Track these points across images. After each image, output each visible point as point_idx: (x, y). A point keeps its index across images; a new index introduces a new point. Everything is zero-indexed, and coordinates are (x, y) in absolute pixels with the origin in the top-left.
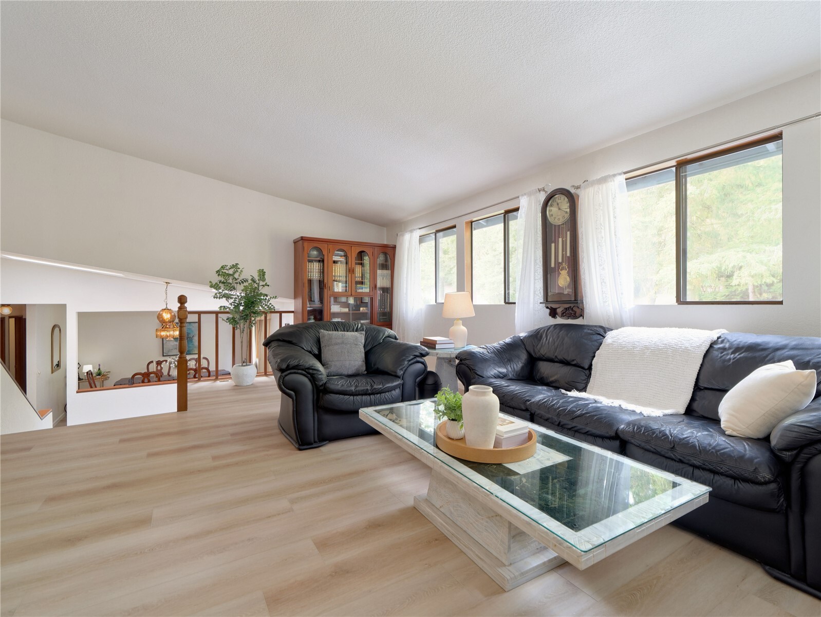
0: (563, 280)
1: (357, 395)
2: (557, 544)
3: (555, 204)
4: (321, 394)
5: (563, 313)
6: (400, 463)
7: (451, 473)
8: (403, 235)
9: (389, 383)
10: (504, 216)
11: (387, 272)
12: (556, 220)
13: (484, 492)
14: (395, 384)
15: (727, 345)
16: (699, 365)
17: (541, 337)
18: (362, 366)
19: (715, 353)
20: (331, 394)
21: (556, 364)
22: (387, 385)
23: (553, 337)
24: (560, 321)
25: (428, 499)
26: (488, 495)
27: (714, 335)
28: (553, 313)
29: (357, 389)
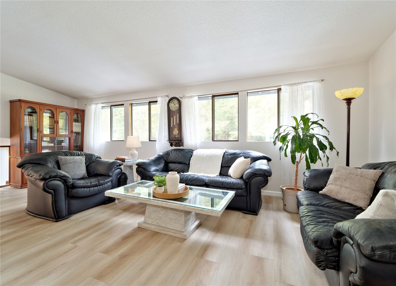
0: (176, 132)
1: (91, 187)
2: (212, 212)
3: (173, 103)
4: (70, 190)
5: (175, 145)
6: (119, 214)
7: (167, 204)
8: (90, 105)
9: (106, 179)
10: (149, 103)
11: (80, 124)
12: (173, 109)
13: (183, 206)
14: (109, 180)
15: (228, 153)
16: (222, 160)
17: (170, 154)
18: (86, 173)
19: (225, 156)
20: (77, 189)
21: (177, 164)
22: (106, 181)
23: (174, 154)
24: (174, 148)
25: (145, 222)
26: (185, 206)
27: (224, 151)
28: (171, 145)
29: (92, 184)
